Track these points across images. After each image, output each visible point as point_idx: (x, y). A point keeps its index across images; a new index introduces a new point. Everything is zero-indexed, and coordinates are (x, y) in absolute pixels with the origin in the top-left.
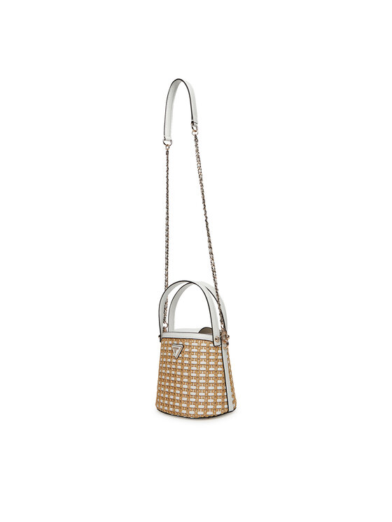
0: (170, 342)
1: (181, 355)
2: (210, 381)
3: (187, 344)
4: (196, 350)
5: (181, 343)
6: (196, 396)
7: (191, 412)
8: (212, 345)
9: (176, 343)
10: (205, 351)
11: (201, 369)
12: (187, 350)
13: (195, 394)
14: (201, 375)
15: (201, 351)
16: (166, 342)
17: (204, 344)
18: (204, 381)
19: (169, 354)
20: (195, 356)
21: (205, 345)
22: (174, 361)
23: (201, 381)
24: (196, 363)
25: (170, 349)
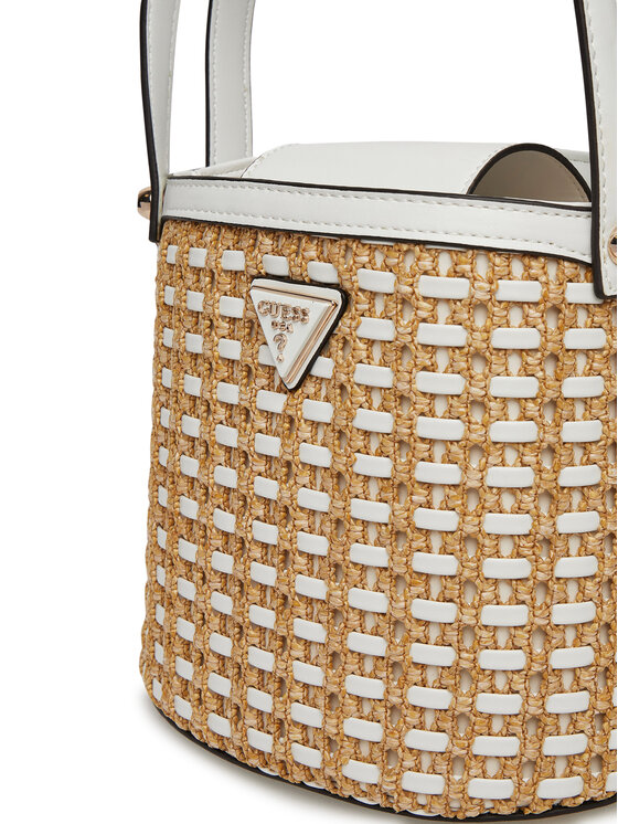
0: (235, 260)
1: (324, 367)
2: (567, 568)
3: (376, 279)
4: (457, 336)
5: (324, 272)
6: (456, 671)
7: (411, 781)
8: (581, 292)
9: (279, 265)
10: (531, 338)
11: (498, 476)
12: (376, 328)
13: (446, 656)
14: (494, 523)
15: (501, 338)
16: (198, 257)
17: (517, 288)
18: (521, 568)
19: (232, 349)
20: (445, 382)
21: (532, 291)
22: (274, 402)
23: (493, 568)
24: (453, 429)
25: (233, 307)
